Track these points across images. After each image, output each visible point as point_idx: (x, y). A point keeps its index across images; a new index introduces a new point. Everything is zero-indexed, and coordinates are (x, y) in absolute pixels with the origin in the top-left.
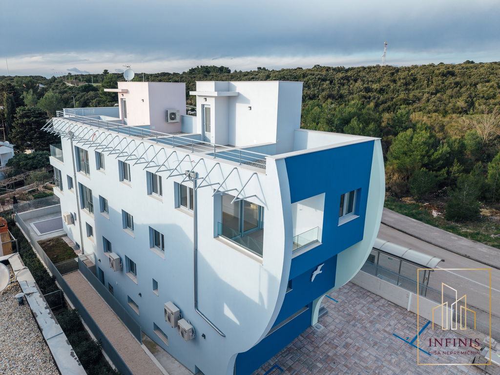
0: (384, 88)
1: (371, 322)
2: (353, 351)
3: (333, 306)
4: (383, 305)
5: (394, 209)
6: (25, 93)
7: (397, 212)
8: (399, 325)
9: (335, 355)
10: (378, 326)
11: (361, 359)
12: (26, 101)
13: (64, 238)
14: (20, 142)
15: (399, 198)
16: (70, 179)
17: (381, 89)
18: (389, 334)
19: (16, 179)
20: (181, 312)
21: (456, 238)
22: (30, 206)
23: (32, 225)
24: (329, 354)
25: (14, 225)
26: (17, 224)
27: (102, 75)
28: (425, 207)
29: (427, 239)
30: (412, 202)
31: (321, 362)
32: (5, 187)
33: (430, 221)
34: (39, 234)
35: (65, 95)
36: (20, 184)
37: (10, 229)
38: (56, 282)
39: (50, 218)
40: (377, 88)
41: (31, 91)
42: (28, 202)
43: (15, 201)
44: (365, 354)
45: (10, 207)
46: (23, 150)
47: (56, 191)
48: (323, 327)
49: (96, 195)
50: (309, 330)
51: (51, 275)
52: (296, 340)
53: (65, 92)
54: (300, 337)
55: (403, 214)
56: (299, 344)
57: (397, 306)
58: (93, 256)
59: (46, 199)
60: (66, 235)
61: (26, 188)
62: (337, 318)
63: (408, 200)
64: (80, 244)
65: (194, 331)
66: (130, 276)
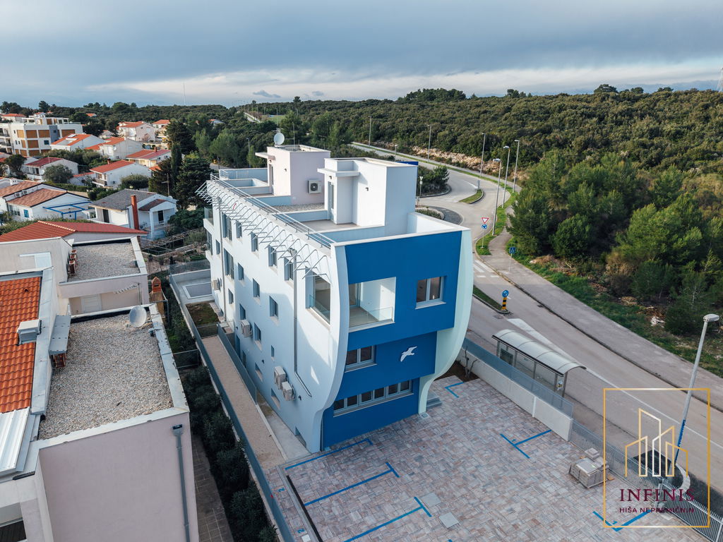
0: (683, 130)
1: (484, 421)
2: (448, 440)
3: (451, 400)
4: (508, 408)
5: (601, 310)
6: (197, 133)
7: (604, 314)
8: (513, 428)
9: (429, 441)
10: (489, 425)
11: (452, 448)
12: (198, 144)
13: (211, 304)
14: (183, 197)
15: (618, 297)
16: (218, 244)
17: (678, 132)
18: (497, 433)
19: (175, 238)
20: (287, 376)
21: (660, 354)
22: (185, 269)
23: (184, 288)
24: (423, 439)
25: (169, 286)
26: (171, 285)
27: (292, 103)
28: (645, 312)
29: (618, 350)
30: (632, 303)
31: (411, 444)
32: (164, 246)
33: (642, 330)
34: (189, 297)
35: (242, 136)
36: (179, 243)
37: (164, 290)
38: (196, 343)
39: (202, 283)
40: (670, 131)
41: (204, 131)
42: (183, 264)
43: (172, 261)
44: (460, 445)
45: (166, 268)
46: (187, 207)
47: (207, 253)
48: (429, 416)
49: (236, 263)
50: (414, 417)
51: (193, 335)
52: (397, 423)
53: (242, 131)
54: (402, 421)
55: (609, 318)
56: (398, 427)
57: (523, 411)
58: (232, 323)
59: (200, 262)
60: (213, 301)
61: (185, 249)
62: (449, 411)
63: (628, 301)
64: (223, 311)
65: (293, 392)
66: (257, 343)
